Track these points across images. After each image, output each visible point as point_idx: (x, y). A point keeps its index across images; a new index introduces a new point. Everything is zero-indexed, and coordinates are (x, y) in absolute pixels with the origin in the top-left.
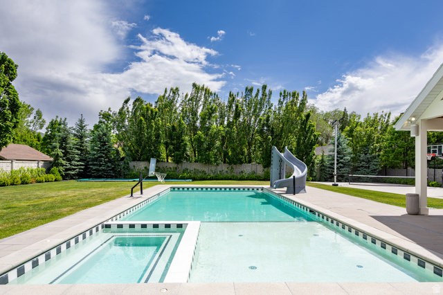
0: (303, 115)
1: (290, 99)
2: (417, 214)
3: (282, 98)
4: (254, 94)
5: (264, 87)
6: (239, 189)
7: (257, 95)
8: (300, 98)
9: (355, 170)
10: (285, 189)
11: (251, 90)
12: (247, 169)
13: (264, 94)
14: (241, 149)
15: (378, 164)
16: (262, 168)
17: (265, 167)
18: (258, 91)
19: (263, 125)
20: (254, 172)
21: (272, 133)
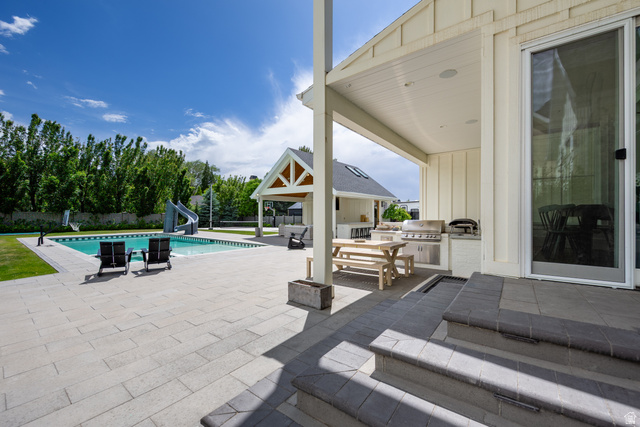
0: (180, 171)
2: (259, 236)
4: (126, 143)
5: (140, 140)
7: (130, 145)
9: (222, 217)
10: (183, 232)
11: (124, 139)
13: (138, 145)
14: (109, 198)
15: (237, 213)
16: (136, 217)
17: (138, 216)
18: (132, 141)
19: (139, 176)
20: (125, 222)
21: (148, 184)
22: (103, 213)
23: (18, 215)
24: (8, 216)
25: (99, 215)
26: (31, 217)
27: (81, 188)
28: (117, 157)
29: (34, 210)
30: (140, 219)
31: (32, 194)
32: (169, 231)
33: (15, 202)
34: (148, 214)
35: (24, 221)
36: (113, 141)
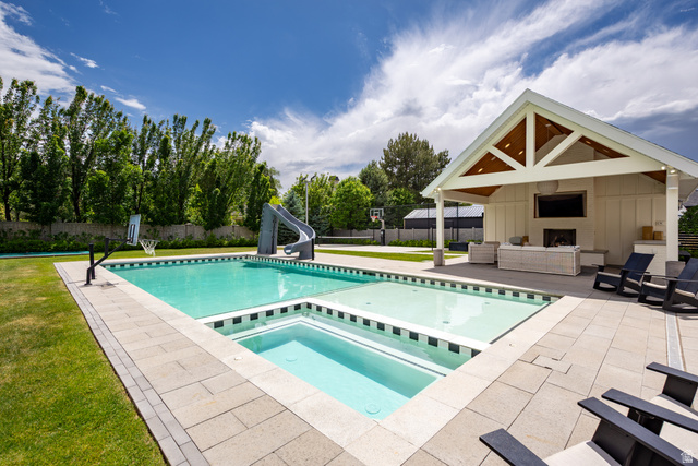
0: (256, 166)
1: (238, 144)
2: (441, 265)
3: (230, 141)
4: (188, 127)
5: (207, 122)
6: (217, 259)
7: (194, 130)
8: (252, 146)
10: (296, 254)
11: (184, 121)
12: (179, 232)
16: (203, 231)
17: (206, 229)
18: (197, 123)
19: (207, 172)
20: (191, 237)
21: (218, 184)
22: (163, 225)
23: (58, 227)
24: (46, 228)
25: (159, 227)
26: (75, 230)
27: (135, 188)
28: (178, 147)
29: (79, 221)
30: (209, 233)
31: (75, 198)
32: (267, 253)
33: (54, 208)
34: (218, 226)
35: (66, 235)
36: (171, 125)
